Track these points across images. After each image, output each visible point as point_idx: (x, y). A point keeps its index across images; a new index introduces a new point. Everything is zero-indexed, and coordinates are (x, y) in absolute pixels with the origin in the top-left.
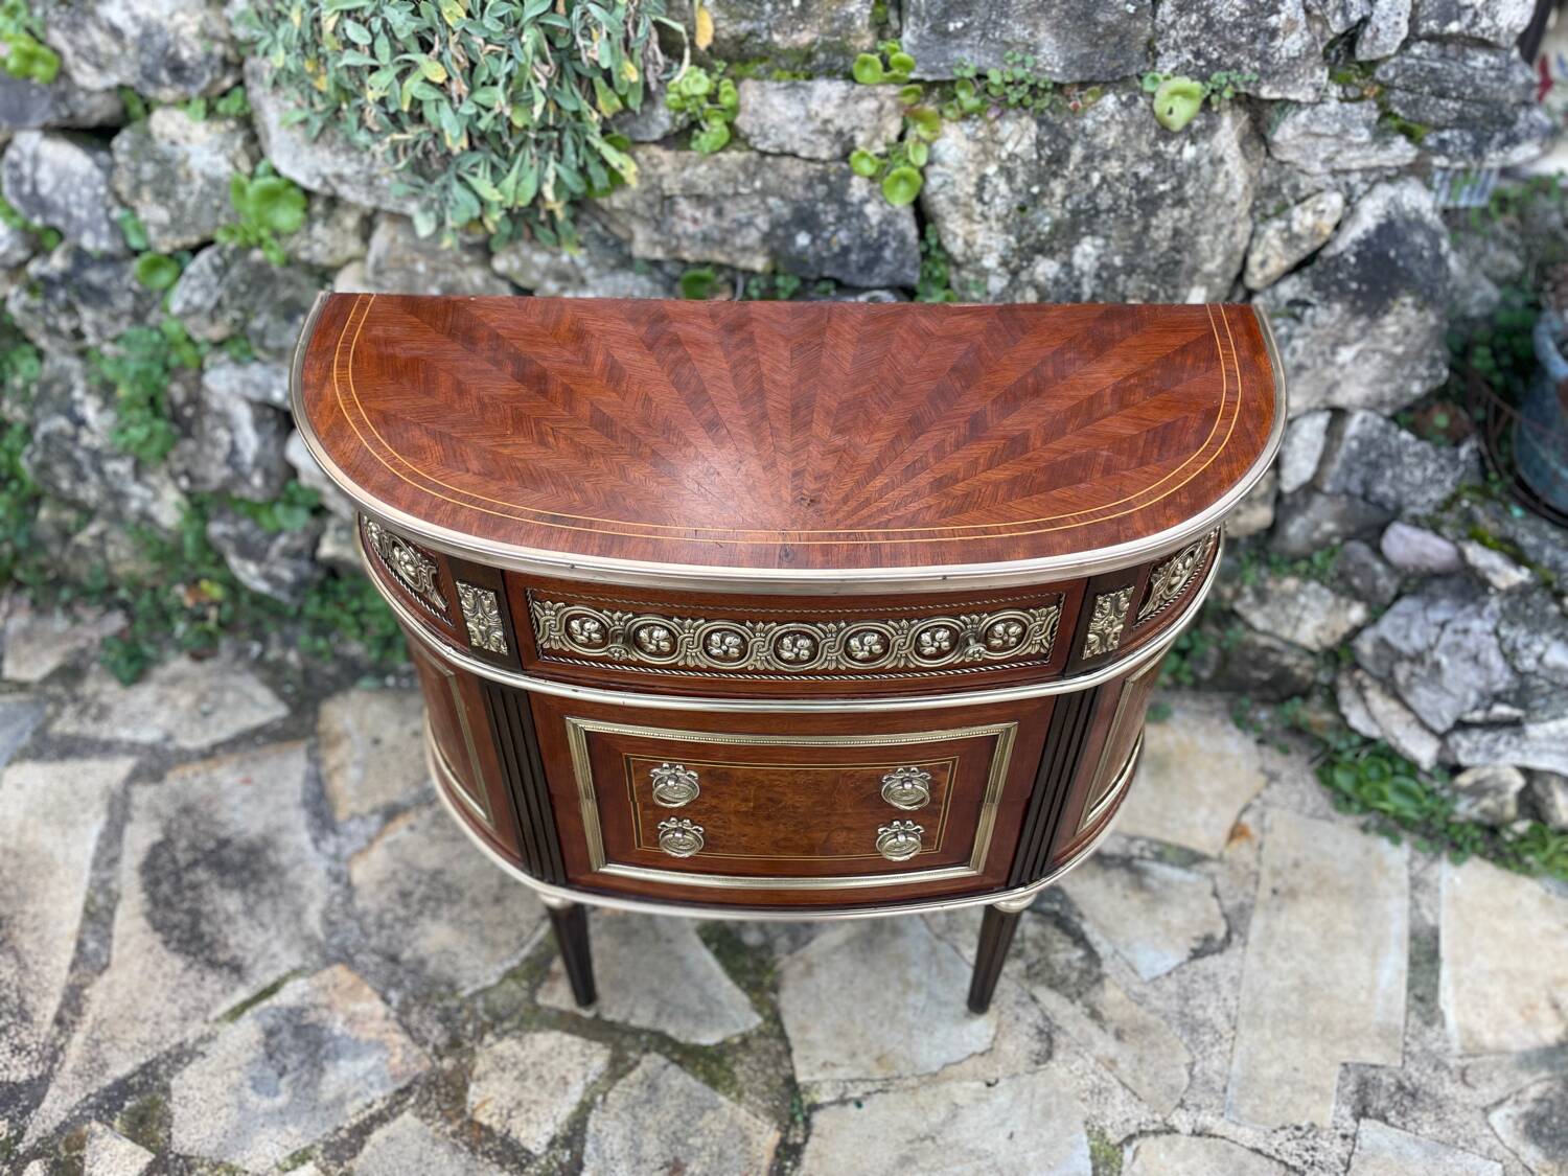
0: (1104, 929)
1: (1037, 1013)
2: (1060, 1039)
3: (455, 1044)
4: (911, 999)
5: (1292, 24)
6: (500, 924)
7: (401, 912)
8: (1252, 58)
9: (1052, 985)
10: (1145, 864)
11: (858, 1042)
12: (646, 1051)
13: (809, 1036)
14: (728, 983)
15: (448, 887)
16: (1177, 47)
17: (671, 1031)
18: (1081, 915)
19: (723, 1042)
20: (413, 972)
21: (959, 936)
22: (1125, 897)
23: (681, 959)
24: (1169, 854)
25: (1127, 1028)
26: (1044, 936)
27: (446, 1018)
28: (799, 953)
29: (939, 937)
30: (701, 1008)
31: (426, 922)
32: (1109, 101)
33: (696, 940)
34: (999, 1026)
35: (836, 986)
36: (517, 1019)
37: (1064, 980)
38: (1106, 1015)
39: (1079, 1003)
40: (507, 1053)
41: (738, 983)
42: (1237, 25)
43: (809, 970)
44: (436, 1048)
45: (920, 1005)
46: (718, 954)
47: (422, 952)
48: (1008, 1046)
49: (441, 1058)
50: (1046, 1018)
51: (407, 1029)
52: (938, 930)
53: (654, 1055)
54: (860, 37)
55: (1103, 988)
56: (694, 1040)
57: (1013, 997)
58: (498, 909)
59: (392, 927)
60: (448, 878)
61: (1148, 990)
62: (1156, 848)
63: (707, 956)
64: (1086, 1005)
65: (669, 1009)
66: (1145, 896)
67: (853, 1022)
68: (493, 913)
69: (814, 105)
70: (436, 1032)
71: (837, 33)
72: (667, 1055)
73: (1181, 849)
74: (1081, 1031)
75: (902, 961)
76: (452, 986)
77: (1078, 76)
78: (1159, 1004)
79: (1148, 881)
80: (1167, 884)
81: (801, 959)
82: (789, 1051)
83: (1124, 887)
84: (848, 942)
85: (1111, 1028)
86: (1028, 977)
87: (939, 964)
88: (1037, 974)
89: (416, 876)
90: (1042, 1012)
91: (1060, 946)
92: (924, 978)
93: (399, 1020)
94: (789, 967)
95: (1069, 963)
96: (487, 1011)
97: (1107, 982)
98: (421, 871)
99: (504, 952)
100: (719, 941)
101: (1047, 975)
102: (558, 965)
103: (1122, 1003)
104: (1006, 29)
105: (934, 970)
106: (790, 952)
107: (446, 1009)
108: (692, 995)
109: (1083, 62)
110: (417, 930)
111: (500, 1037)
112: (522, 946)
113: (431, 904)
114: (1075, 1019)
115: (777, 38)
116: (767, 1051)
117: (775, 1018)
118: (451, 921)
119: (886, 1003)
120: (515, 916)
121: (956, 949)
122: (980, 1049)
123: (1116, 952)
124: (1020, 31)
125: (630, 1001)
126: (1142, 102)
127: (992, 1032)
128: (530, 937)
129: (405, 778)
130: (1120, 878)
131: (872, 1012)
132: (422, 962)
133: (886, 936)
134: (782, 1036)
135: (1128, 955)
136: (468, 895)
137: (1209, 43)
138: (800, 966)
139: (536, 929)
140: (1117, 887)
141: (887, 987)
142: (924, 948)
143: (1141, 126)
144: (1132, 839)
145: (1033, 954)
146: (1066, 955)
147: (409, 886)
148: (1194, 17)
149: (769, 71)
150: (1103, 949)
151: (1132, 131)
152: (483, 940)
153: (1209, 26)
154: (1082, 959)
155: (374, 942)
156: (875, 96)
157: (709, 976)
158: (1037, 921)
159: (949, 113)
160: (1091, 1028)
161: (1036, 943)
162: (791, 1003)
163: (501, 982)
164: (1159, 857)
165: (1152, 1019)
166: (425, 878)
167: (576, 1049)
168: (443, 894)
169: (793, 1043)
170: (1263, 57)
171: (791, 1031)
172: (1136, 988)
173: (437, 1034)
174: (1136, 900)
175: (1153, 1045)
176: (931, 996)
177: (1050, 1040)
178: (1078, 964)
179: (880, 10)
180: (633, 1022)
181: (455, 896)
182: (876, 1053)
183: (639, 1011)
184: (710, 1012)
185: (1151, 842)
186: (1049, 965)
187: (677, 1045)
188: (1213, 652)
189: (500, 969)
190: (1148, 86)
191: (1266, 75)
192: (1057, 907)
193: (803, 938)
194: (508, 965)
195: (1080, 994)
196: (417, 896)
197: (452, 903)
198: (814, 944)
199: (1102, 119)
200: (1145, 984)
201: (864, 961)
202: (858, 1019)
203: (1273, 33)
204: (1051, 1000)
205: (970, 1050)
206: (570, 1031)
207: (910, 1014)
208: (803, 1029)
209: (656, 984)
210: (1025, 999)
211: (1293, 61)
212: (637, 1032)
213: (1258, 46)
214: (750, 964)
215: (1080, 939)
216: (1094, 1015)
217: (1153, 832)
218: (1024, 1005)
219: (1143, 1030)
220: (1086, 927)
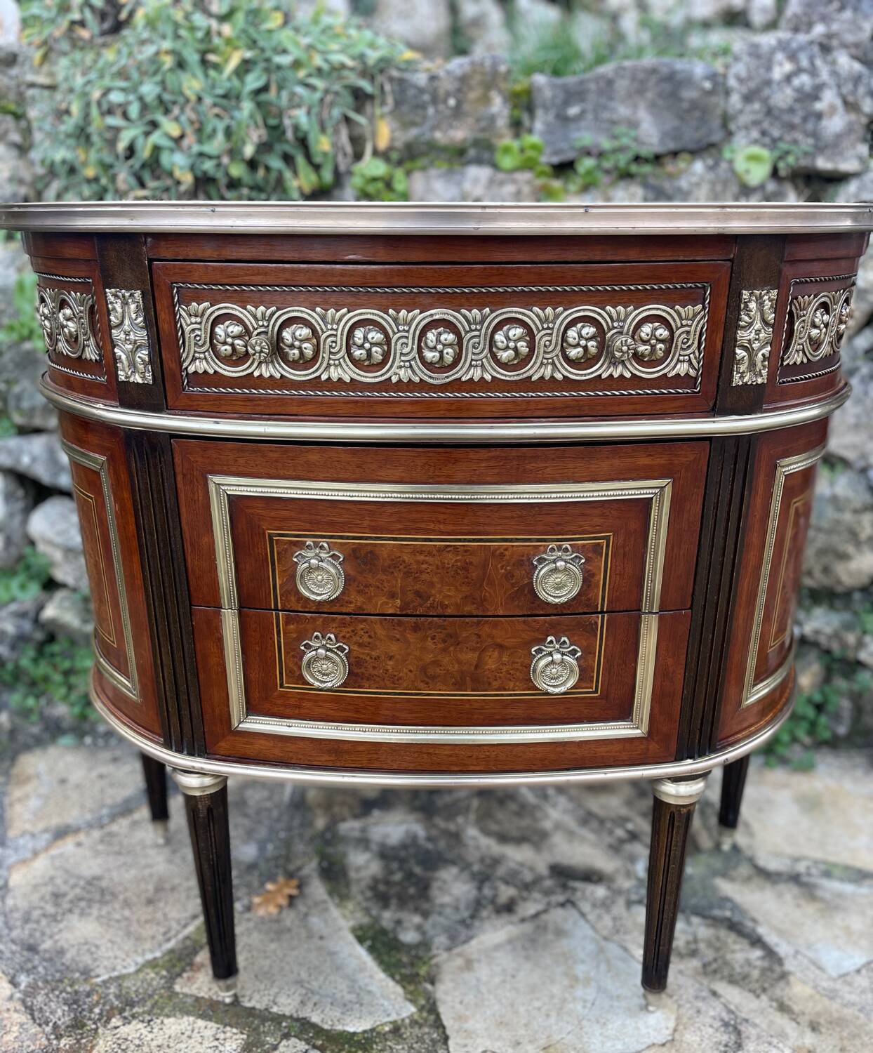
0: (781, 933)
1: (719, 1008)
2: (747, 1030)
3: (77, 1025)
4: (579, 992)
5: (833, 109)
6: (147, 922)
7: (50, 909)
8: (807, 134)
9: (732, 981)
10: (813, 880)
11: (522, 1032)
12: (286, 1036)
13: (469, 1025)
14: (381, 975)
15: (103, 891)
16: (747, 128)
17: (315, 1019)
18: (754, 920)
19: (372, 1030)
20: (50, 960)
21: (627, 937)
22: (798, 906)
23: (332, 954)
24: (837, 872)
25: (822, 1021)
26: (718, 939)
27: (74, 1002)
28: (456, 951)
29: (606, 939)
30: (349, 997)
31: (74, 919)
32: (699, 166)
33: (351, 938)
34: (678, 1019)
35: (497, 980)
36: (149, 1004)
37: (745, 977)
38: (796, 1008)
39: (764, 998)
40: (133, 1035)
41: (392, 976)
42: (791, 110)
43: (469, 965)
44: (55, 1026)
45: (590, 998)
46: (371, 950)
47: (62, 943)
48: (690, 1037)
49: (59, 1037)
50: (730, 1012)
51: (30, 1010)
52: (605, 933)
53: (293, 1040)
54: (501, 136)
55: (788, 983)
56: (339, 1028)
57: (691, 991)
58: (150, 909)
59: (38, 922)
60: (104, 884)
61: (838, 985)
62: (822, 867)
63: (361, 952)
64: (772, 999)
65: (316, 998)
66: (818, 905)
67: (516, 1012)
68: (144, 913)
69: (467, 186)
70: (60, 1012)
71: (483, 130)
72: (307, 1042)
73: (847, 868)
74: (771, 1023)
75: (567, 958)
76: (86, 973)
77: (672, 146)
78: (853, 998)
79: (819, 893)
80: (840, 895)
81: (459, 955)
82: (446, 1039)
83: (795, 897)
84: (510, 941)
85: (804, 1020)
86: (705, 974)
87: (608, 962)
88: (715, 972)
89: (72, 881)
90: (725, 1006)
91: (737, 947)
92: (592, 974)
93: (23, 1002)
94: (447, 962)
95: (748, 962)
96: (117, 997)
97: (792, 978)
98: (79, 877)
99: (148, 945)
100: (374, 939)
101: (726, 973)
102: (203, 957)
103: (811, 997)
104: (613, 110)
105: (603, 967)
106: (449, 949)
107: (76, 992)
108: (343, 986)
109: (675, 134)
110: (61, 926)
111: (127, 1021)
112: (169, 940)
113: (83, 904)
114: (762, 1012)
115: (438, 135)
116: (420, 1040)
117: (432, 1008)
118: (99, 918)
119: (552, 997)
120: (165, 915)
121: (626, 949)
122: (660, 1039)
123: (797, 952)
124: (623, 111)
125: (275, 990)
126: (724, 166)
127: (672, 1024)
128: (178, 932)
129: (82, 807)
130: (790, 892)
131: (537, 1004)
132: (61, 952)
133: (550, 937)
134: (439, 1025)
135: (811, 954)
136: (121, 897)
137: (772, 124)
138: (459, 962)
139: (185, 926)
140: (788, 897)
141: (553, 981)
142: (591, 947)
143: (725, 183)
144: (797, 860)
145: (709, 955)
146: (742, 955)
147: (64, 888)
148: (757, 106)
149: (432, 164)
150: (783, 949)
151: (719, 188)
152: (128, 934)
153: (769, 112)
154: (763, 958)
155: (15, 934)
156: (514, 182)
157: (362, 969)
158: (708, 926)
159: (573, 187)
160: (782, 1021)
161: (710, 944)
162: (449, 997)
163: (138, 971)
164: (827, 874)
165: (848, 1012)
166: (82, 883)
167: (208, 1033)
168: (97, 897)
169: (448, 1032)
170: (815, 135)
171: (447, 1020)
172: (825, 984)
173: (60, 1014)
174: (810, 909)
175: (854, 1036)
176: (600, 990)
177: (739, 1033)
178: (759, 963)
179: (516, 113)
180: (275, 1009)
181: (108, 898)
182: (543, 1042)
183: (282, 999)
184: (359, 1000)
185: (816, 862)
186: (726, 963)
187: (319, 1031)
188: (846, 704)
189: (140, 960)
190: (727, 155)
191: (820, 148)
192: (728, 914)
193: (463, 937)
194: (149, 956)
195: (764, 990)
196: (70, 896)
197: (103, 902)
198: (474, 943)
199: (694, 179)
200: (834, 980)
201: (527, 958)
202: (522, 1009)
203: (819, 116)
204: (733, 995)
205: (649, 1042)
206: (203, 1016)
207: (579, 1007)
208: (460, 1018)
209: (304, 975)
210: (704, 994)
211: (839, 137)
212: (278, 1019)
213: (810, 126)
214: (405, 959)
215: (757, 941)
216: (783, 1008)
217: (818, 855)
218: (704, 999)
219: (839, 1022)
220: (762, 930)
